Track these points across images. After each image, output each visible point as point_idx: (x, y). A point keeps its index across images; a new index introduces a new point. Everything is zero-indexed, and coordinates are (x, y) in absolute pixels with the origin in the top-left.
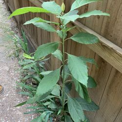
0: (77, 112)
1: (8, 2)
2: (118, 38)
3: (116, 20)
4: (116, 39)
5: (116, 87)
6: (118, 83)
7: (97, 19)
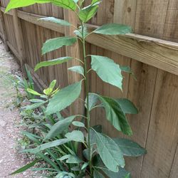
0: (112, 154)
1: (7, 40)
2: (158, 28)
3: (152, 5)
4: (156, 31)
5: (166, 103)
6: (169, 95)
7: (127, 13)
